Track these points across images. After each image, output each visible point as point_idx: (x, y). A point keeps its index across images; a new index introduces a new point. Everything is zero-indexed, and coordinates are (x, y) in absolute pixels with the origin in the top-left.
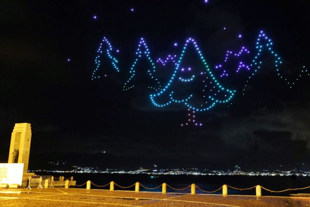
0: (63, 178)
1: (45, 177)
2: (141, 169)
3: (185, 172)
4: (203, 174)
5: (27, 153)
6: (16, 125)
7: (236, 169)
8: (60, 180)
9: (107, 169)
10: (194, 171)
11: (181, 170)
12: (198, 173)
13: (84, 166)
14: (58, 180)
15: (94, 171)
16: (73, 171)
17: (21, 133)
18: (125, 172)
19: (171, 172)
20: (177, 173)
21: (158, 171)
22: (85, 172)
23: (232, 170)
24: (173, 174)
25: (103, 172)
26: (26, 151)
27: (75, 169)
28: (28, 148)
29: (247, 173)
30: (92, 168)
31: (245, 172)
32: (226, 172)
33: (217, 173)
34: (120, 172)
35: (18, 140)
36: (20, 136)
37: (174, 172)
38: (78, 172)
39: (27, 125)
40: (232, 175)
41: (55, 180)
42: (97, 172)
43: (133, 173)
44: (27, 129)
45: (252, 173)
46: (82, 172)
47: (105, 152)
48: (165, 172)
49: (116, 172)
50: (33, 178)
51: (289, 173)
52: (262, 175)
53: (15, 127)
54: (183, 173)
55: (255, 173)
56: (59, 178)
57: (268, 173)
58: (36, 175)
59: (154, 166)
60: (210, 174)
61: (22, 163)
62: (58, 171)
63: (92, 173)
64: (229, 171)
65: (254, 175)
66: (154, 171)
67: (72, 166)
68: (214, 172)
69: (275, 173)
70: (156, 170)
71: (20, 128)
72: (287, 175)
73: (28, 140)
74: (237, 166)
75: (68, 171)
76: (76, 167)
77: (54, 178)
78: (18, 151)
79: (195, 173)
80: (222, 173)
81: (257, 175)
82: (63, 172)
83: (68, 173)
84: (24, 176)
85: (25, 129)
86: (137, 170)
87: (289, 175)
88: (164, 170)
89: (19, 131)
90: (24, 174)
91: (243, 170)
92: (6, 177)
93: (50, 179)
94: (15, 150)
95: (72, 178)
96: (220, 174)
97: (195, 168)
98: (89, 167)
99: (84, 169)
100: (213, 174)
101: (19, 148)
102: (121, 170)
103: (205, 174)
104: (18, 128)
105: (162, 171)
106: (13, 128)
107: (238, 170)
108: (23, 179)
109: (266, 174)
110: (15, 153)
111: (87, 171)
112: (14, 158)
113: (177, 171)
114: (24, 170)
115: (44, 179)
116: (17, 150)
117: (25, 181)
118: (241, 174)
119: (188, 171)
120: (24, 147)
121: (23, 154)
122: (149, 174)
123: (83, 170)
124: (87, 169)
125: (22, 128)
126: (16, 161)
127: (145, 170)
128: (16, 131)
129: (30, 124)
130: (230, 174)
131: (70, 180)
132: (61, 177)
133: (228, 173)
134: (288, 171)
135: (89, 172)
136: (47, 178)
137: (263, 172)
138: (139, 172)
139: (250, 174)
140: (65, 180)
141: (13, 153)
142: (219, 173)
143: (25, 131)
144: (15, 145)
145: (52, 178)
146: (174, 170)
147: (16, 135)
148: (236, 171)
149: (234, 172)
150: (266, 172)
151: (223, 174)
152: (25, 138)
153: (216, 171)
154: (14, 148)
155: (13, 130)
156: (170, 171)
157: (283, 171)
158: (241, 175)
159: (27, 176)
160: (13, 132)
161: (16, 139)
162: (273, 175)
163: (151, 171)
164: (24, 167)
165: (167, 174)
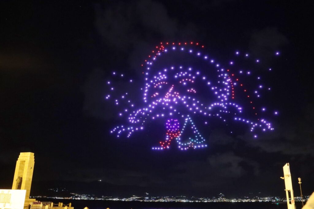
0: (62, 204)
1: (45, 203)
2: (134, 197)
3: (174, 199)
4: (190, 201)
5: (30, 180)
6: (21, 153)
7: (220, 196)
8: (59, 206)
9: (103, 197)
10: (183, 198)
11: (170, 198)
12: (186, 200)
13: (81, 193)
14: (57, 206)
15: (91, 198)
16: (71, 198)
17: (25, 161)
18: (118, 200)
19: (162, 200)
20: (167, 200)
21: (150, 199)
22: (82, 199)
23: (217, 198)
24: (163, 201)
25: (99, 199)
26: (29, 178)
27: (73, 195)
28: (30, 175)
29: (230, 200)
30: (89, 195)
31: (228, 199)
32: (211, 199)
33: (203, 200)
34: (115, 199)
35: (22, 168)
36: (24, 165)
37: (164, 199)
38: (76, 199)
39: (31, 155)
40: (217, 202)
41: (54, 206)
42: (93, 199)
43: (126, 201)
44: (30, 158)
45: (235, 200)
46: (79, 199)
47: (100, 181)
48: (155, 199)
49: (111, 199)
50: (34, 204)
51: (267, 199)
52: (244, 201)
53: (20, 156)
54: (172, 200)
55: (237, 199)
56: (58, 204)
57: (249, 200)
58: (37, 201)
59: (146, 194)
60: (197, 201)
61: (25, 189)
62: (57, 197)
63: (89, 200)
64: (214, 198)
65: (237, 201)
66: (146, 199)
67: (71, 193)
68: (200, 199)
69: (255, 199)
70: (148, 198)
71: (25, 157)
72: (265, 201)
73: (31, 168)
74: (221, 194)
75: (66, 197)
76: (74, 194)
77: (54, 204)
78: (22, 178)
79: (183, 200)
80: (207, 200)
81: (239, 201)
82: (62, 198)
83: (66, 199)
84: (26, 201)
85: (29, 158)
86: (130, 197)
87: (266, 200)
88: (155, 198)
89: (23, 159)
90: (26, 200)
91: (226, 197)
92: (9, 203)
93: (49, 205)
94: (19, 177)
95: (70, 204)
96: (206, 202)
97: (183, 196)
98: (86, 194)
99: (82, 196)
100: (200, 201)
101: (22, 176)
102: (116, 198)
103: (192, 202)
104: (22, 157)
105: (153, 199)
106: (18, 157)
107: (222, 197)
108: (25, 204)
109: (247, 201)
110: (19, 180)
111: (84, 198)
112: (18, 185)
113: (168, 199)
114: (26, 196)
115: (44, 205)
116: (20, 177)
117: (27, 207)
118: (225, 200)
119: (177, 198)
120: (27, 175)
121: (26, 181)
122: (141, 201)
123: (80, 197)
124: (84, 196)
125: (26, 156)
126: (19, 187)
127: (138, 198)
128: (21, 159)
129: (33, 154)
130: (215, 201)
131: (68, 206)
132: (60, 203)
133: (214, 200)
134: (266, 197)
135: (86, 199)
136: (47, 204)
137: (244, 199)
138: (132, 199)
139: (233, 201)
140: (63, 206)
141: (17, 180)
142: (205, 200)
143: (28, 160)
144: (19, 173)
145: (52, 204)
146: (165, 197)
147: (20, 164)
148: (220, 198)
149: (219, 199)
150: (247, 199)
151: (209, 201)
152: (29, 166)
153: (202, 199)
154: (18, 175)
155: (18, 159)
156: (160, 198)
157: (262, 198)
158: (224, 202)
159: (28, 202)
160: (18, 160)
161: (20, 167)
162: (253, 201)
163: (143, 199)
164: (27, 193)
165: (158, 202)
